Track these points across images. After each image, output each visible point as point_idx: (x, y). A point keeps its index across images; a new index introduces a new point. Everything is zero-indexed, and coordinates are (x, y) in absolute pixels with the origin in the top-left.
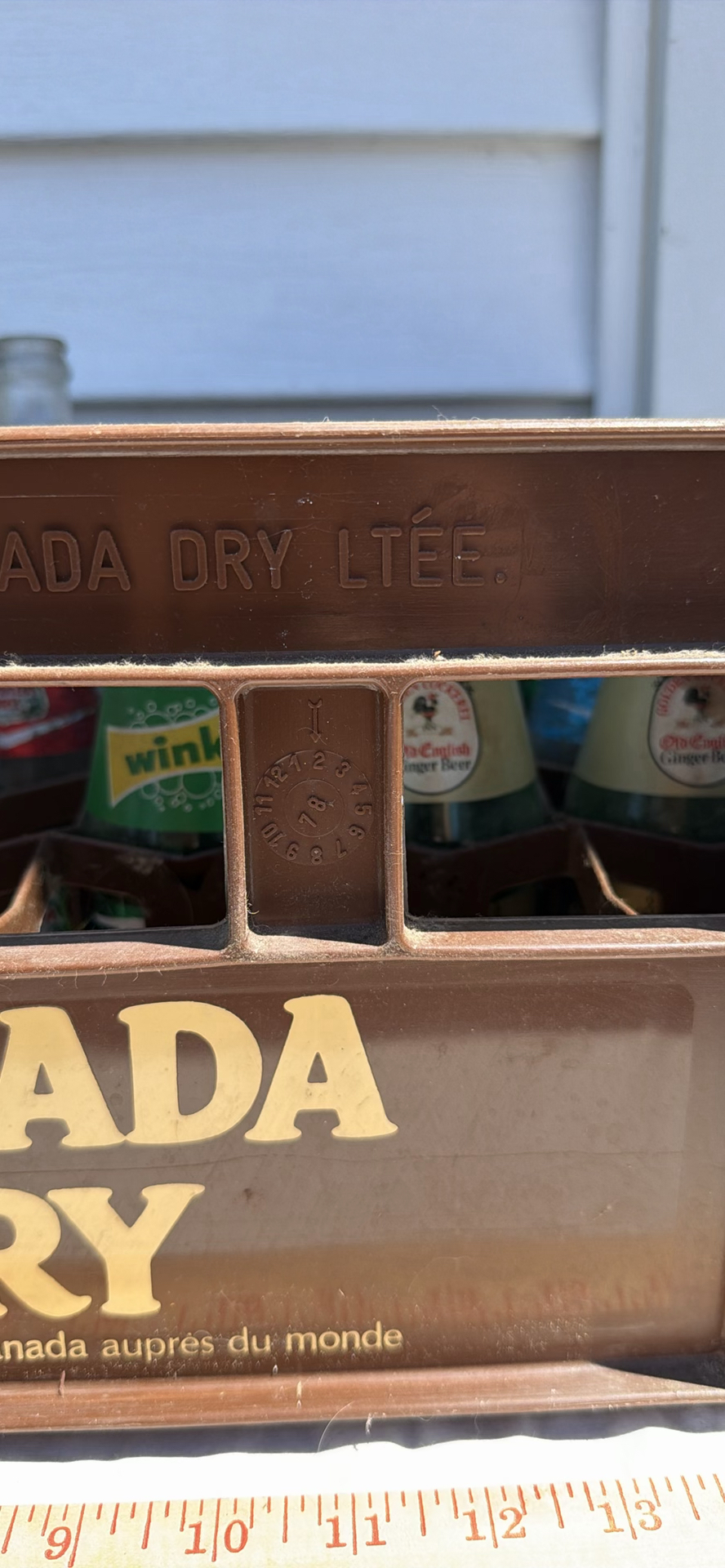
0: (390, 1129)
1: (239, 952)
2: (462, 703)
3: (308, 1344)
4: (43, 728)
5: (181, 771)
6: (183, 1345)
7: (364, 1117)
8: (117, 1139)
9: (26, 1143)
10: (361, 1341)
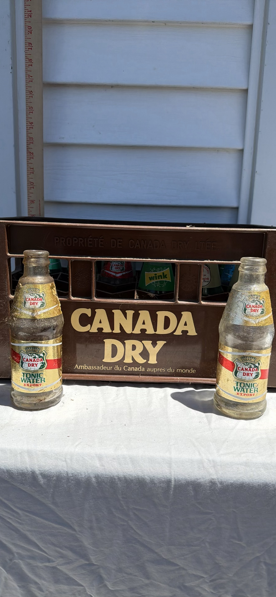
0: (197, 334)
1: (177, 302)
2: (208, 270)
3: (180, 371)
4: (124, 273)
5: (159, 280)
6: (160, 370)
7: (192, 332)
8: (154, 333)
9: (140, 332)
10: (189, 371)
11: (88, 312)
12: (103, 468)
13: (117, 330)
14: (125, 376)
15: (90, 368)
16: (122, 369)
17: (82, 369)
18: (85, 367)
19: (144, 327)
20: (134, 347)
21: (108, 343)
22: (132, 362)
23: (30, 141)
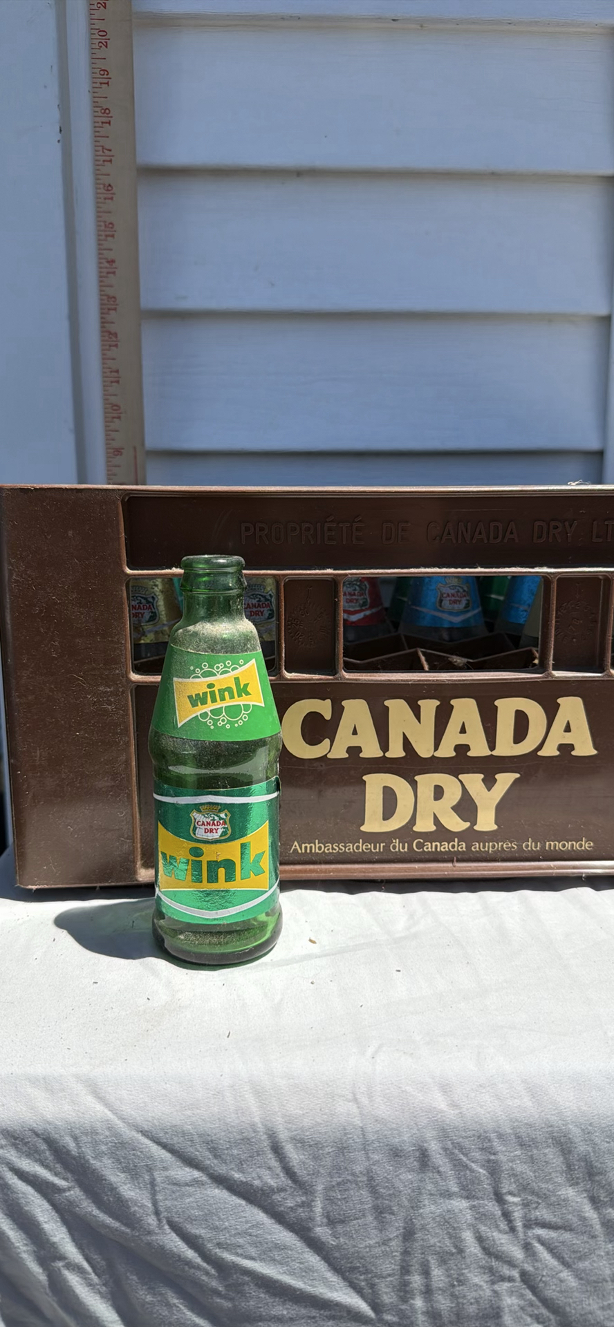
0: (595, 752)
1: (549, 675)
3: (555, 845)
4: (368, 613)
6: (505, 846)
7: (585, 747)
8: (489, 753)
9: (454, 754)
10: (576, 846)
11: (324, 708)
12: (457, 1111)
13: (396, 751)
14: (416, 866)
15: (329, 849)
16: (410, 847)
17: (308, 851)
18: (317, 846)
19: (462, 739)
20: (439, 793)
21: (375, 784)
22: (433, 828)
23: (108, 304)
